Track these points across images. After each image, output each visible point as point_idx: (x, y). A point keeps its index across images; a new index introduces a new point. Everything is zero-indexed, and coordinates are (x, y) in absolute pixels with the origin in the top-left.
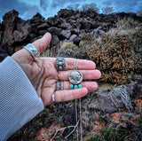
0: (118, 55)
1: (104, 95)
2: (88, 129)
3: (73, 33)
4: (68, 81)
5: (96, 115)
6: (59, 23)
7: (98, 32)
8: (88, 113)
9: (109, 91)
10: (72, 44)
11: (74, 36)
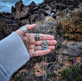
0: (80, 24)
1: (71, 47)
2: (62, 65)
3: (52, 12)
4: (41, 45)
5: (67, 57)
6: (44, 6)
7: (67, 11)
8: (62, 56)
9: (74, 45)
10: (52, 18)
11: (53, 13)
